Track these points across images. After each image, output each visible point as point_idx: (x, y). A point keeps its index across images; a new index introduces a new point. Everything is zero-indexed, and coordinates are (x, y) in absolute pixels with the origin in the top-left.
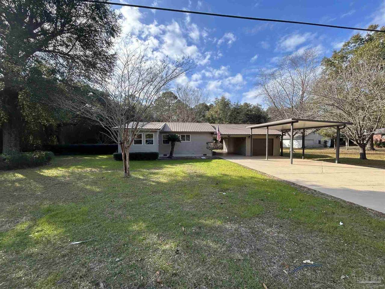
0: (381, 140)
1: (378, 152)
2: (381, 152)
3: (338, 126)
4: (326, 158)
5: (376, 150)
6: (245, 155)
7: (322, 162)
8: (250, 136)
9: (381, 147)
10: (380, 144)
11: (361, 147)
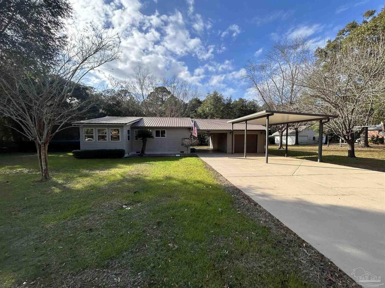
0: (378, 136)
1: (372, 149)
2: (375, 149)
3: (321, 120)
4: (313, 155)
5: (371, 147)
6: (226, 153)
7: (305, 160)
8: (232, 132)
9: (378, 144)
10: (377, 140)
11: (349, 143)
